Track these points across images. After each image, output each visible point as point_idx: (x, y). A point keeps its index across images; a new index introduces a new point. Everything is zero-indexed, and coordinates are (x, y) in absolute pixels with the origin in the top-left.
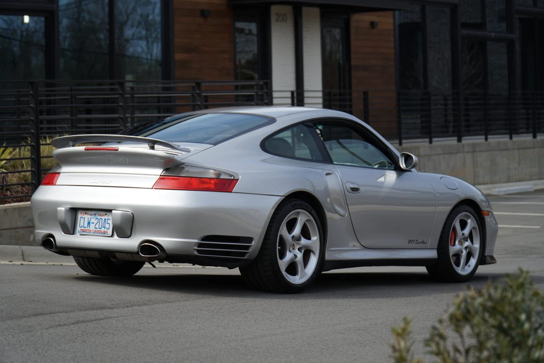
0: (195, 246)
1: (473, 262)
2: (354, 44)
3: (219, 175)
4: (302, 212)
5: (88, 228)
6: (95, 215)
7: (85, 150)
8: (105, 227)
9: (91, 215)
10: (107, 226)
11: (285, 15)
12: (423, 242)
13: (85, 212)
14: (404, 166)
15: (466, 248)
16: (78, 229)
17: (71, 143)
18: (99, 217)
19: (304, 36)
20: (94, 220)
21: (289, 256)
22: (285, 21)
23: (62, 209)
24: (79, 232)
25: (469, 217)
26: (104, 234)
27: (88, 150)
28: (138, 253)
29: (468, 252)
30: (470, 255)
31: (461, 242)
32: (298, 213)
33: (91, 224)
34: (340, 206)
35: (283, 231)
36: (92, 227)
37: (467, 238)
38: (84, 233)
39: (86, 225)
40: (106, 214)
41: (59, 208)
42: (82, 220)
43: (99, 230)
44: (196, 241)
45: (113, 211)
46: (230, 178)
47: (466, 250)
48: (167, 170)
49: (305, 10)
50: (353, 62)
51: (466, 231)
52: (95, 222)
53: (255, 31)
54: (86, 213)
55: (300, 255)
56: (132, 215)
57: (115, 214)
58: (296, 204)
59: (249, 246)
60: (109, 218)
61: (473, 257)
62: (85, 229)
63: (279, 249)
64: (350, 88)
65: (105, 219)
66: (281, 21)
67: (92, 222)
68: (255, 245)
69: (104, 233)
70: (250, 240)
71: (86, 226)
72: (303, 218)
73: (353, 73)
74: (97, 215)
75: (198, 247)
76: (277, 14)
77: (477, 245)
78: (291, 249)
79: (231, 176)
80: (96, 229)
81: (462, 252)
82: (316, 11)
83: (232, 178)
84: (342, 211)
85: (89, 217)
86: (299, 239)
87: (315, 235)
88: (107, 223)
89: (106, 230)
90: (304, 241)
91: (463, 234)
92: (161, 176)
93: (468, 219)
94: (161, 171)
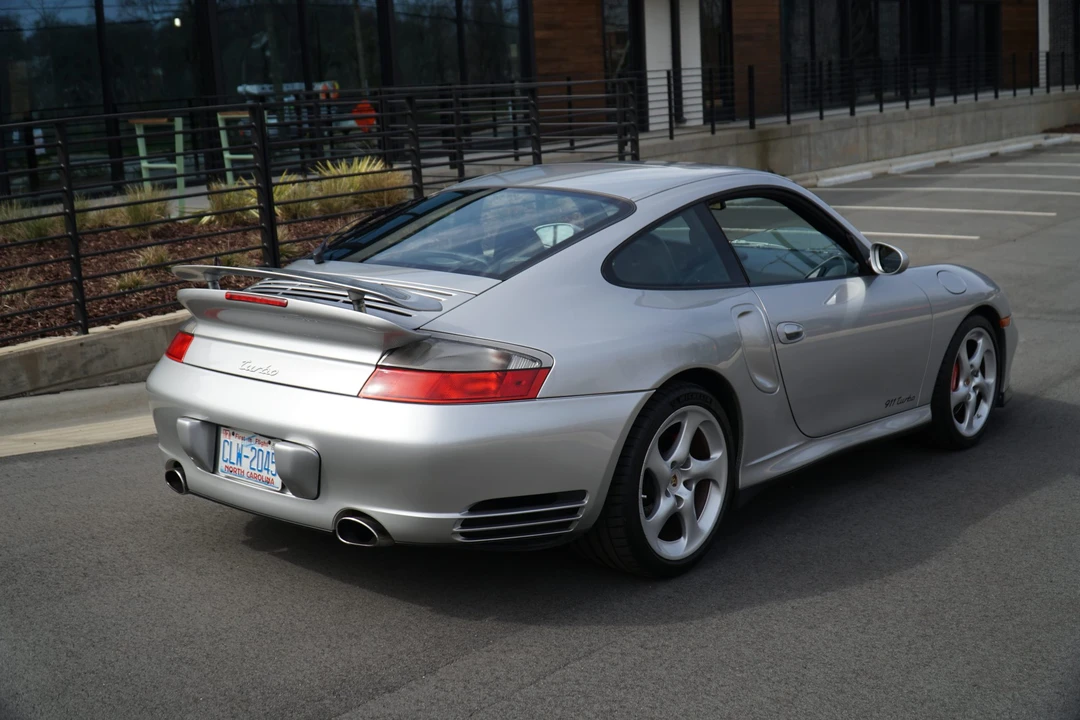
0: (454, 527)
1: (985, 407)
3: (507, 356)
4: (692, 411)
5: (238, 467)
6: (250, 439)
8: (268, 470)
9: (243, 439)
10: (272, 468)
12: (909, 399)
13: (231, 432)
14: (880, 268)
15: (975, 388)
16: (222, 465)
18: (258, 447)
20: (246, 451)
21: (665, 505)
23: (185, 421)
24: (223, 470)
25: (980, 335)
26: (267, 485)
27: (231, 297)
28: (334, 534)
29: (979, 393)
30: (980, 398)
31: (968, 381)
32: (684, 415)
33: (244, 459)
34: (766, 374)
35: (654, 460)
36: (245, 465)
37: (977, 372)
38: (232, 475)
39: (234, 460)
40: (269, 443)
41: (180, 421)
42: (227, 448)
43: (258, 473)
44: (458, 515)
46: (531, 366)
47: (975, 392)
48: (390, 351)
51: (977, 360)
52: (251, 455)
54: (233, 436)
56: (317, 455)
58: (678, 399)
59: (578, 508)
61: (986, 401)
62: (233, 466)
63: (643, 499)
65: (268, 453)
67: (244, 453)
68: (592, 503)
69: (268, 481)
70: (580, 495)
71: (235, 462)
72: (692, 420)
74: (254, 439)
75: (463, 527)
77: (991, 380)
78: (669, 487)
79: (534, 360)
80: (253, 472)
81: (970, 396)
83: (537, 365)
84: (769, 384)
85: (240, 442)
86: (686, 464)
87: (718, 448)
88: (272, 462)
89: (270, 476)
90: (695, 466)
91: (972, 366)
92: (377, 366)
93: (979, 339)
94: (379, 355)
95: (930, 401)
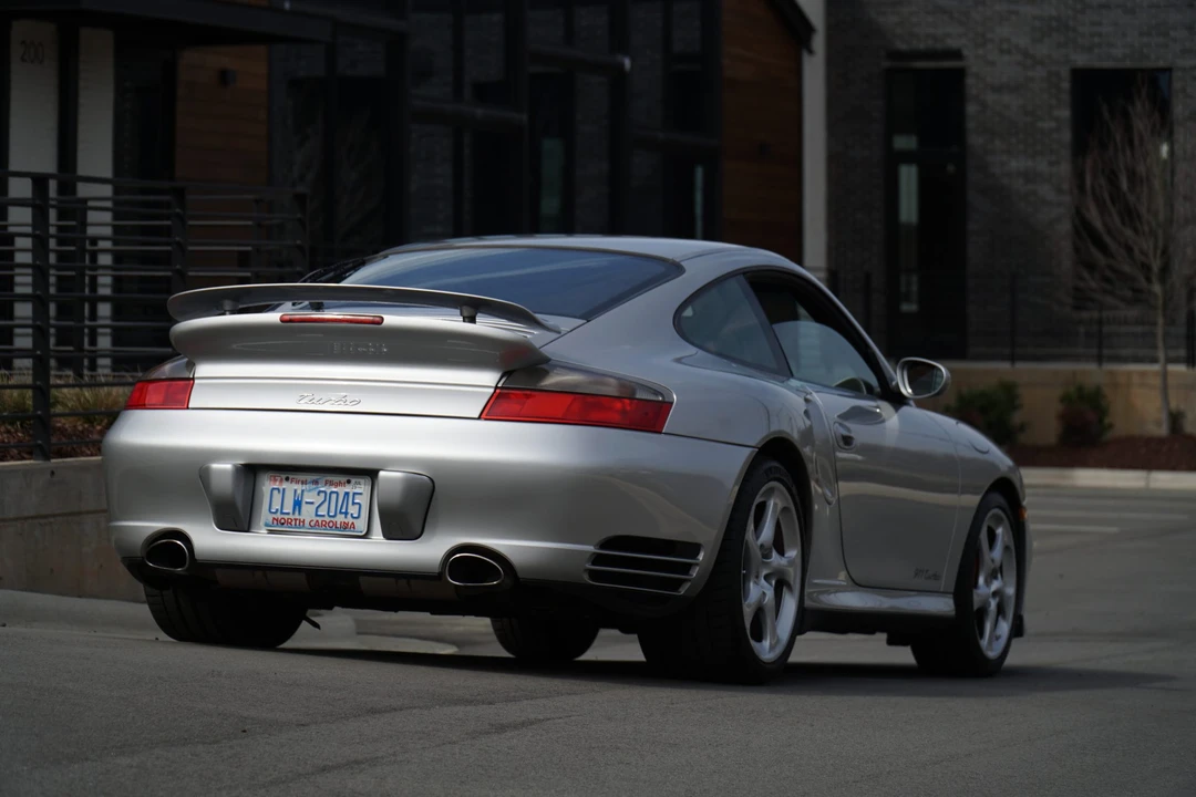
0: (587, 561)
1: (1005, 630)
3: (629, 387)
4: (777, 489)
5: (297, 516)
6: (316, 482)
7: (282, 321)
8: (346, 513)
9: (304, 483)
10: (353, 510)
11: (41, 45)
12: (935, 578)
13: (284, 476)
14: (910, 391)
17: (228, 304)
18: (328, 489)
20: (312, 496)
21: (754, 592)
22: (41, 62)
23: (225, 467)
24: (267, 525)
25: (1000, 522)
26: (345, 531)
27: (291, 321)
28: (439, 577)
29: (999, 603)
30: (1000, 611)
31: (988, 581)
32: (771, 491)
33: (304, 507)
35: (750, 530)
36: (307, 513)
37: (997, 572)
38: (280, 526)
39: (288, 508)
40: (349, 482)
41: (213, 466)
42: (277, 497)
43: (327, 519)
44: (590, 548)
45: (382, 473)
46: (652, 397)
47: (995, 599)
49: (86, 34)
51: (997, 553)
52: (318, 499)
54: (287, 479)
55: (770, 594)
56: (429, 481)
57: (388, 480)
58: (770, 469)
59: (692, 564)
60: (357, 490)
61: (1004, 617)
62: (286, 517)
65: (347, 494)
66: (32, 61)
67: (306, 499)
68: (704, 561)
69: (345, 526)
70: (693, 549)
71: (291, 511)
74: (322, 482)
75: (593, 563)
76: (23, 42)
78: (755, 576)
79: (657, 393)
80: (320, 519)
81: (989, 602)
82: (107, 39)
83: (659, 398)
84: (828, 493)
85: (299, 487)
86: (769, 553)
87: (793, 546)
88: (354, 503)
89: (350, 520)
90: (774, 559)
91: (992, 561)
92: (496, 387)
93: (998, 526)
94: (498, 376)
95: (952, 590)
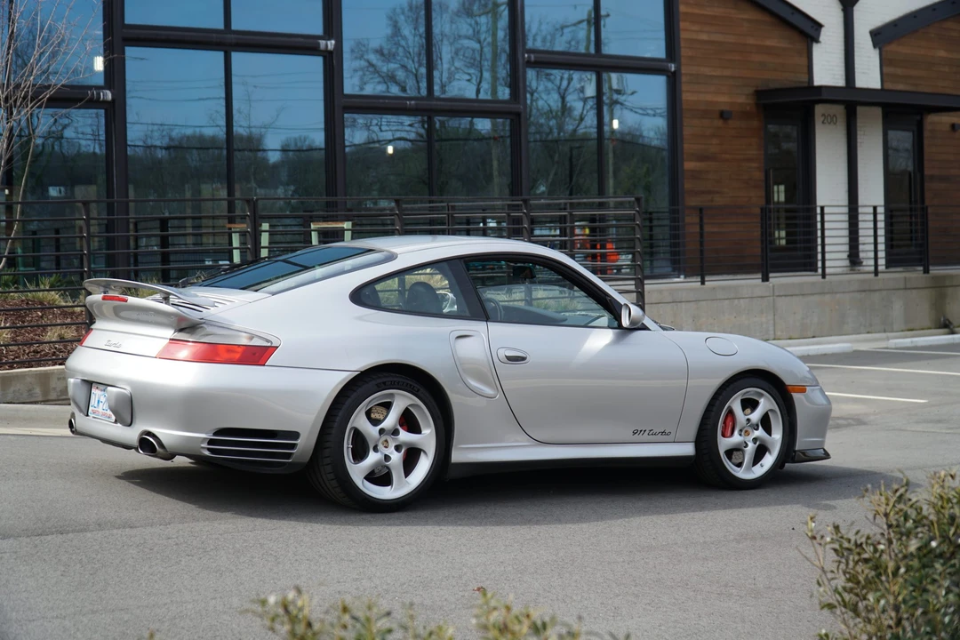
0: (203, 443)
1: (769, 461)
2: (928, 150)
3: (252, 337)
4: (399, 394)
7: (102, 299)
9: (101, 391)
11: (835, 116)
12: (663, 433)
13: (98, 387)
15: (755, 440)
16: (90, 409)
19: (859, 140)
22: (835, 124)
24: (92, 414)
25: (762, 395)
26: (109, 419)
28: (137, 448)
29: (759, 445)
30: (761, 451)
31: (746, 431)
32: (392, 395)
33: (100, 404)
34: (483, 382)
35: (359, 421)
36: (101, 408)
37: (757, 425)
38: (95, 415)
39: (96, 405)
42: (94, 397)
44: (203, 436)
45: (110, 388)
46: (264, 345)
47: (755, 443)
48: (180, 330)
49: (860, 109)
50: (927, 172)
51: (756, 416)
53: (795, 134)
55: (395, 457)
56: (130, 394)
58: (384, 383)
61: (770, 453)
62: (96, 409)
63: (350, 448)
64: (923, 201)
66: (830, 123)
67: (101, 400)
68: (306, 442)
70: (295, 435)
72: (400, 401)
73: (927, 185)
75: (209, 444)
76: (823, 115)
78: (381, 447)
79: (268, 341)
80: (103, 412)
81: (747, 445)
82: (878, 111)
83: (269, 344)
84: (488, 391)
85: (99, 393)
86: (395, 432)
90: (405, 436)
91: (748, 420)
92: (171, 339)
93: (760, 399)
94: (173, 331)
95: (692, 440)
